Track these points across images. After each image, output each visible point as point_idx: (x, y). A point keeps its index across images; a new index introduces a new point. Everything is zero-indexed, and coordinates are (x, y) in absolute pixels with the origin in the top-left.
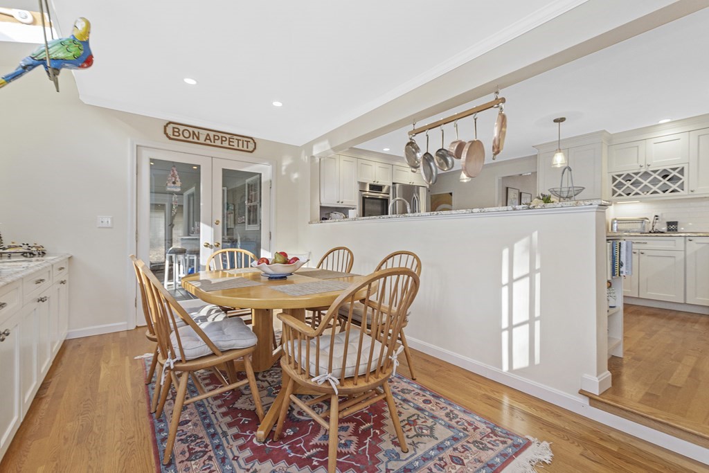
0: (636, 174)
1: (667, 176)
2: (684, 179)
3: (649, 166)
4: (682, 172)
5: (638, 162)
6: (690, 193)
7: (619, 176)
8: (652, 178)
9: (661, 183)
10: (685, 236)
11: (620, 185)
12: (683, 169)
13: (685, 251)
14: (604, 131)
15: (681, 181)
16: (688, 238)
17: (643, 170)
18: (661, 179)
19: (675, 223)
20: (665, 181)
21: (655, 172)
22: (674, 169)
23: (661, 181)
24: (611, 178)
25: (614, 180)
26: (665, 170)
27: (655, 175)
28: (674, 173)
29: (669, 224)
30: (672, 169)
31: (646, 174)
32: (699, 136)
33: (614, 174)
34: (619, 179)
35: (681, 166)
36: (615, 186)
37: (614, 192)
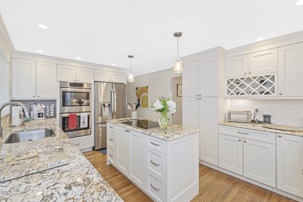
0: (242, 79)
1: (263, 81)
2: (275, 84)
3: (250, 73)
4: (273, 78)
5: (243, 71)
6: (279, 96)
7: (232, 80)
8: (253, 82)
9: (259, 87)
10: (276, 133)
11: (232, 87)
12: (274, 76)
13: (276, 145)
14: (220, 47)
15: (273, 86)
16: (278, 134)
17: (246, 77)
18: (259, 84)
19: (269, 117)
20: (261, 85)
21: (254, 78)
22: (268, 76)
23: (259, 85)
24: (227, 82)
25: (229, 83)
26: (261, 77)
27: (254, 80)
28: (268, 79)
29: (265, 116)
30: (266, 76)
31: (249, 80)
32: (285, 51)
33: (228, 79)
34: (232, 83)
35: (272, 74)
36: (229, 87)
37: (229, 92)
